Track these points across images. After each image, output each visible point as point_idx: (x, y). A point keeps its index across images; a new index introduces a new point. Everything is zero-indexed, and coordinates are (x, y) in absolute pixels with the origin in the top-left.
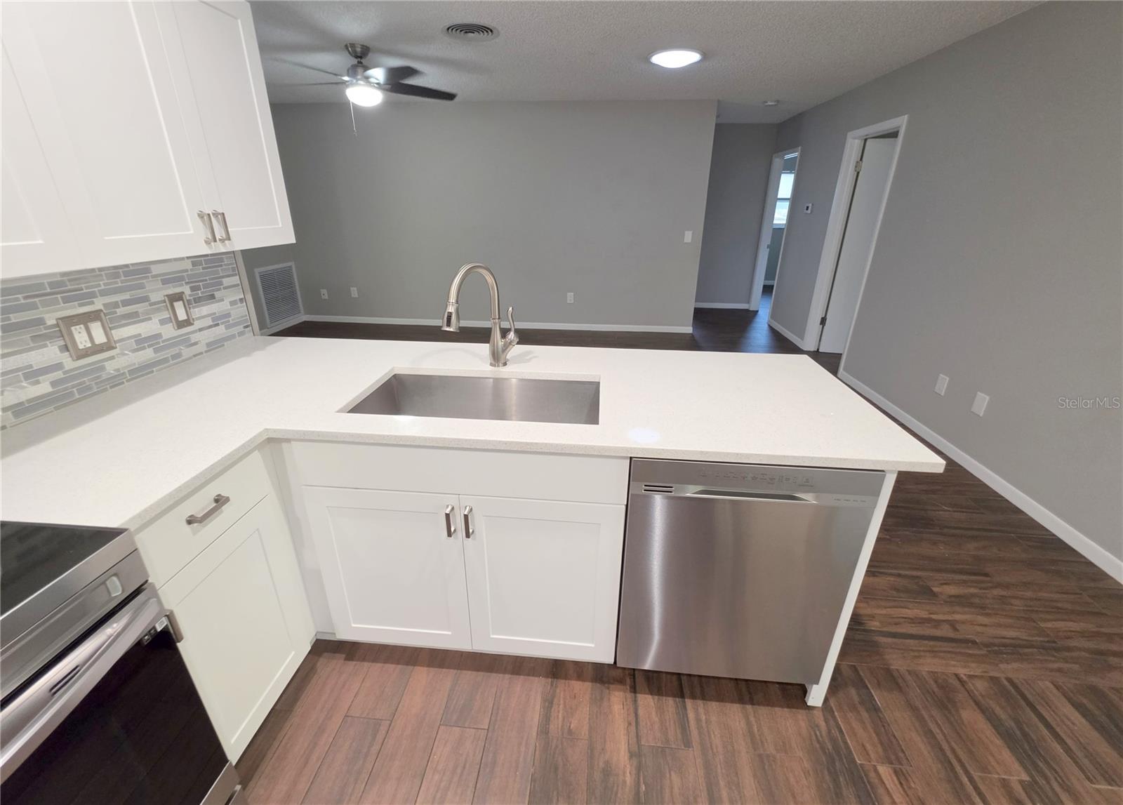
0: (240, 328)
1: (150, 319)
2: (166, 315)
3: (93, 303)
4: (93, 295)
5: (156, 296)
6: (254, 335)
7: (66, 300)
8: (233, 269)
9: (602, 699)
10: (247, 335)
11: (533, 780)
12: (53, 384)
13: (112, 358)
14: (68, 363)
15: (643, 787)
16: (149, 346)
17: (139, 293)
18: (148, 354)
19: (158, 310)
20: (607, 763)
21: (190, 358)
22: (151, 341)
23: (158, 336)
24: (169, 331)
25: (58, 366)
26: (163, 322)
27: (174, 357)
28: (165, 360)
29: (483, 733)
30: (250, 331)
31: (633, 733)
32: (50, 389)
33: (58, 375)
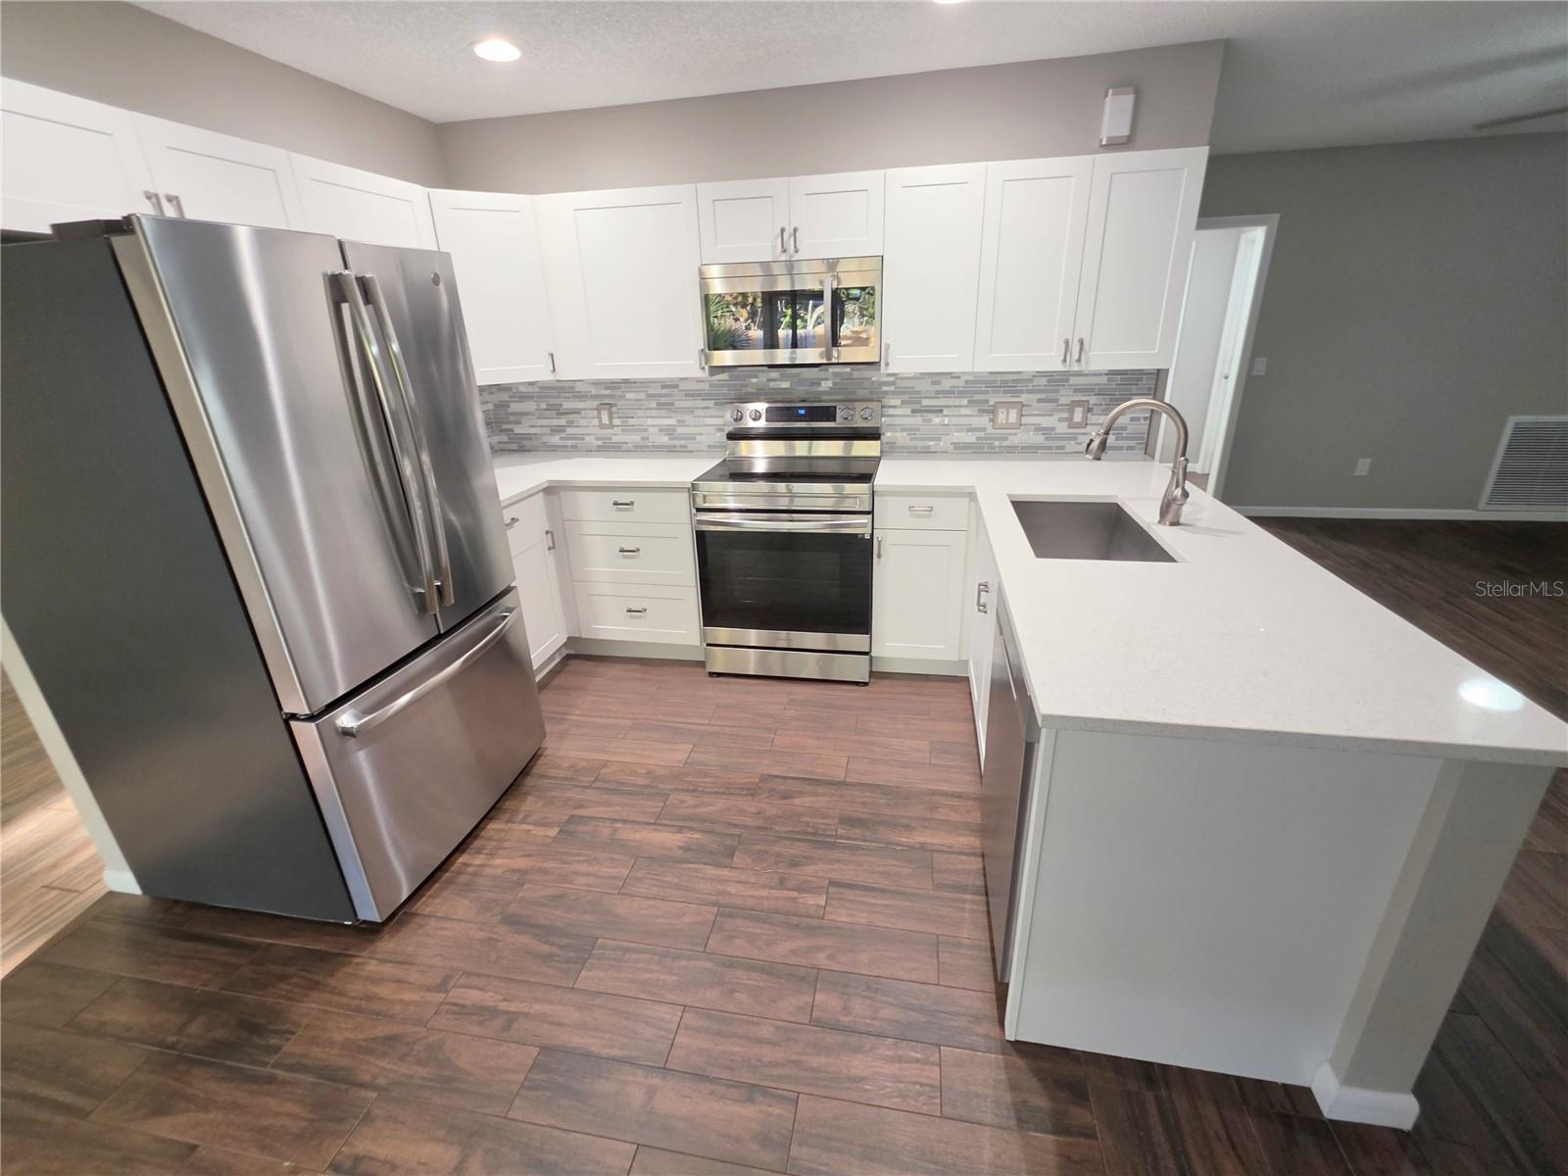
0: (1132, 443)
1: (1052, 415)
2: (1066, 415)
3: (1019, 396)
4: (1022, 392)
5: (1063, 400)
6: (1145, 453)
7: (1005, 392)
8: (1150, 389)
9: (971, 831)
10: (1136, 451)
11: (898, 787)
12: (978, 438)
13: (1015, 434)
14: (990, 430)
15: (898, 848)
16: (1043, 434)
17: (1052, 396)
18: (1039, 439)
19: (1062, 411)
20: (914, 828)
21: (1071, 453)
22: (1047, 432)
23: (1054, 429)
24: (1062, 428)
25: (984, 429)
26: (1061, 420)
27: (1058, 448)
28: (1050, 448)
29: (928, 761)
30: (1141, 449)
31: (944, 848)
32: (974, 441)
33: (982, 434)
